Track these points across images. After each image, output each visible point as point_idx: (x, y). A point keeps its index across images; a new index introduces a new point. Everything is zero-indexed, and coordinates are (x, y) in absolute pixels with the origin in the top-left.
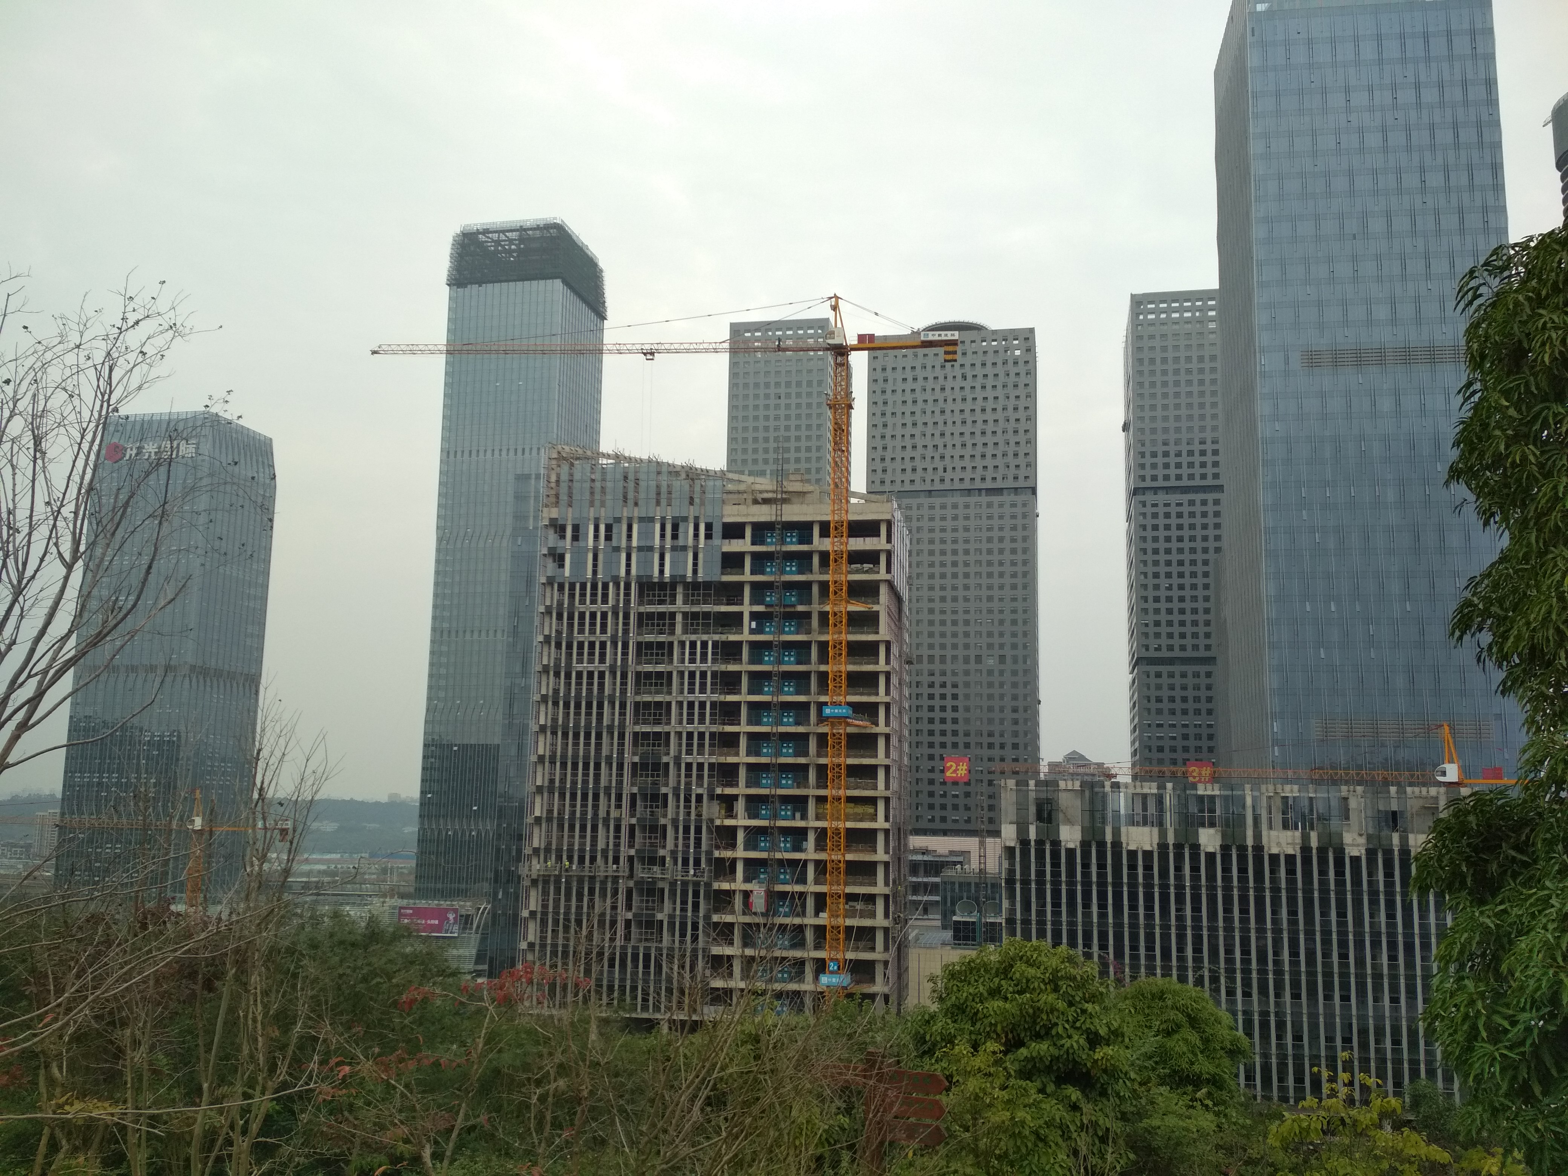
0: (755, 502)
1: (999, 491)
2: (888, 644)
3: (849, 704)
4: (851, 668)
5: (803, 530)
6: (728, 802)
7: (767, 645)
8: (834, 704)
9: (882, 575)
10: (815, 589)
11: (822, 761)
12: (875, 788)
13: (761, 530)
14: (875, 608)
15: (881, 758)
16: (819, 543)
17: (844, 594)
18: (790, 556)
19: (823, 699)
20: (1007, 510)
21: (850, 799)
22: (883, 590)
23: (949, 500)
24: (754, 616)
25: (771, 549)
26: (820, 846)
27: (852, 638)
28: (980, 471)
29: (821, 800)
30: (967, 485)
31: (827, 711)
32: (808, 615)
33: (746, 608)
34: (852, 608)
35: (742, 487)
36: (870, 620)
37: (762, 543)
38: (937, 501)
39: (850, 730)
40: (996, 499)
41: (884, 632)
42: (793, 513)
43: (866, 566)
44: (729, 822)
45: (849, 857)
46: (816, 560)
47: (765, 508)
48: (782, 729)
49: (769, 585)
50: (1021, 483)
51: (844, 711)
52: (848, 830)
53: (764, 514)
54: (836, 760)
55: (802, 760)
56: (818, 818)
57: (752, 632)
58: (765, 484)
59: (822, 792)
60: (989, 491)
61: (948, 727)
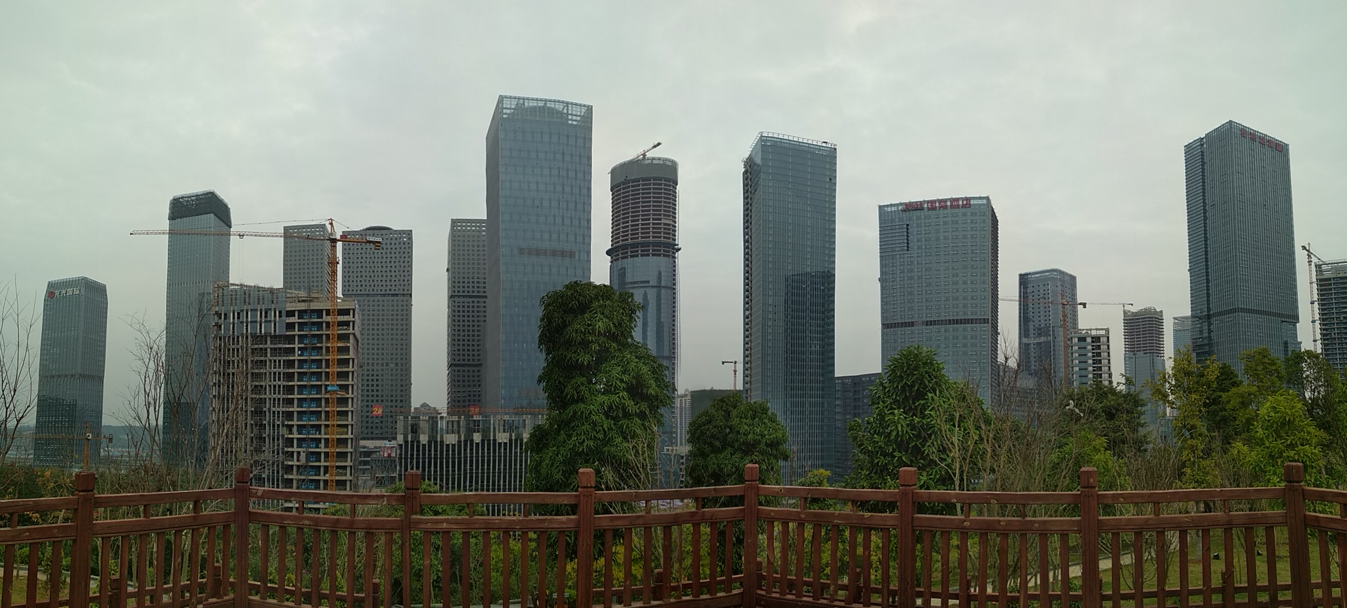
0: (299, 301)
1: (397, 295)
2: (353, 359)
3: (338, 385)
4: (339, 370)
5: (319, 313)
6: (290, 427)
7: (305, 361)
8: (332, 385)
9: (351, 331)
10: (324, 337)
11: (327, 409)
12: (348, 421)
13: (302, 313)
14: (348, 345)
15: (350, 408)
16: (326, 318)
17: (336, 339)
18: (313, 324)
19: (327, 383)
20: (400, 303)
21: (338, 426)
22: (351, 337)
23: (376, 299)
24: (299, 349)
25: (306, 321)
26: (326, 446)
27: (339, 357)
28: (389, 287)
29: (327, 426)
30: (383, 292)
31: (329, 388)
32: (321, 348)
33: (296, 346)
34: (339, 345)
35: (294, 295)
36: (346, 350)
37: (302, 318)
38: (371, 299)
39: (338, 396)
40: (396, 298)
41: (352, 355)
42: (315, 306)
43: (345, 327)
44: (290, 436)
45: (338, 450)
46: (324, 325)
47: (303, 304)
48: (311, 396)
49: (306, 336)
50: (406, 292)
51: (336, 388)
52: (337, 439)
53: (303, 306)
54: (333, 409)
55: (319, 409)
56: (325, 434)
57: (299, 355)
58: (303, 294)
59: (327, 423)
60: (393, 295)
61: (375, 393)
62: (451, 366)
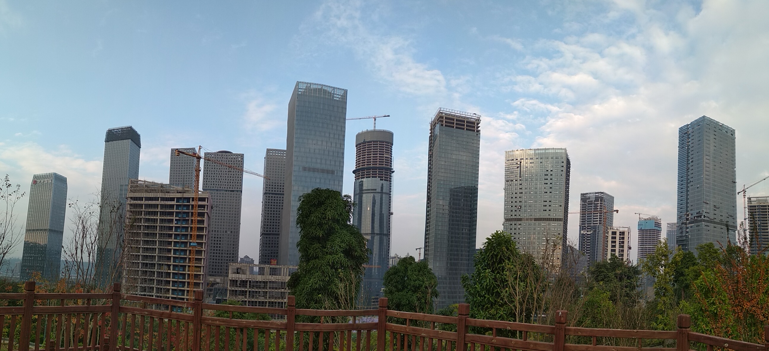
0: (177, 193)
1: (233, 191)
3: (197, 242)
4: (198, 233)
5: (188, 199)
6: (169, 266)
7: (179, 227)
8: (194, 242)
9: (206, 211)
10: (190, 213)
11: (190, 257)
12: (201, 264)
13: (178, 199)
14: (204, 219)
15: (203, 257)
16: (192, 203)
17: (197, 215)
18: (185, 206)
19: (191, 241)
20: (235, 195)
21: (195, 266)
22: (206, 214)
23: (222, 192)
24: (176, 220)
25: (181, 204)
26: (188, 278)
27: (198, 226)
28: (229, 186)
29: (189, 266)
30: (226, 189)
31: (192, 244)
32: (188, 220)
33: (174, 218)
34: (198, 219)
35: (174, 189)
36: (202, 222)
37: (179, 202)
38: (219, 192)
39: (196, 249)
41: (205, 225)
42: (186, 195)
43: (202, 208)
44: (169, 271)
45: (195, 281)
46: (191, 206)
47: (180, 194)
48: (181, 248)
49: (180, 212)
50: (238, 189)
52: (195, 274)
54: (193, 257)
55: (185, 256)
56: (188, 271)
57: (175, 224)
58: (180, 188)
60: (231, 191)
61: (218, 249)
62: (262, 234)
